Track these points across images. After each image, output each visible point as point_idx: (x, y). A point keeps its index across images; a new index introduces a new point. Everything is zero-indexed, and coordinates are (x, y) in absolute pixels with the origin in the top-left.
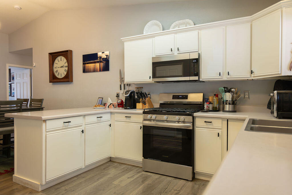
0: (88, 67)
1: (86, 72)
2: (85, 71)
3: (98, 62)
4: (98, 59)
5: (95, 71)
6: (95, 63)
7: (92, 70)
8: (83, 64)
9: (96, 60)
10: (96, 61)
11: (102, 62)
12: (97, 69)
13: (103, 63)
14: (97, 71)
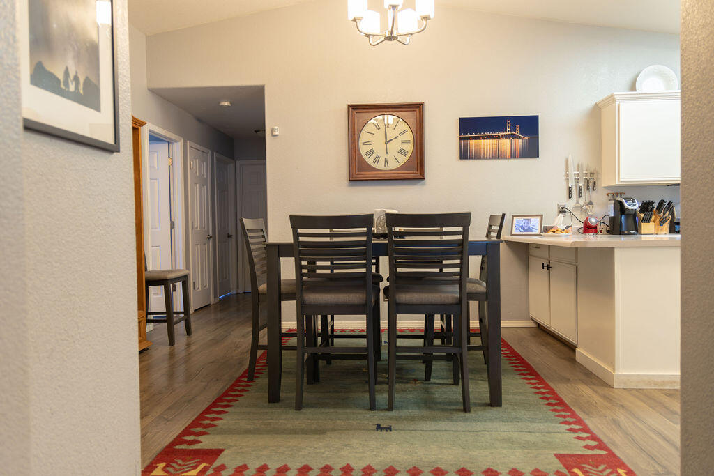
0: (476, 146)
1: (471, 158)
2: (465, 155)
3: (506, 137)
4: (505, 131)
5: (496, 155)
6: (498, 137)
7: (488, 154)
8: (461, 139)
9: (501, 131)
10: (500, 134)
11: (520, 138)
12: (503, 151)
13: (521, 140)
14: (504, 157)
